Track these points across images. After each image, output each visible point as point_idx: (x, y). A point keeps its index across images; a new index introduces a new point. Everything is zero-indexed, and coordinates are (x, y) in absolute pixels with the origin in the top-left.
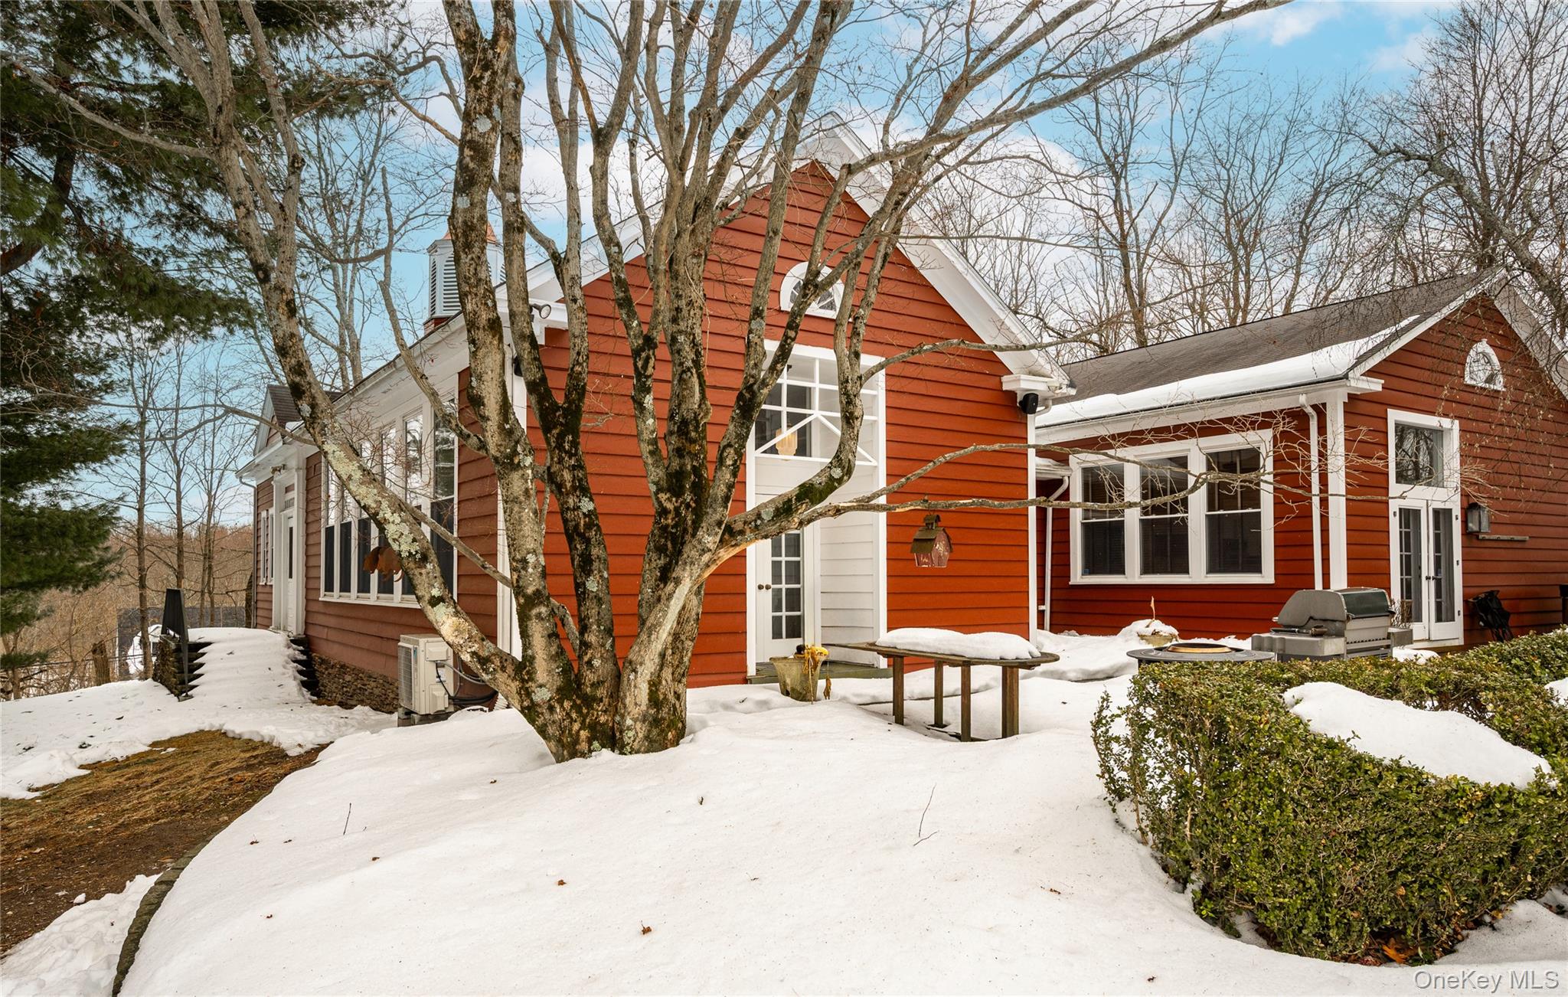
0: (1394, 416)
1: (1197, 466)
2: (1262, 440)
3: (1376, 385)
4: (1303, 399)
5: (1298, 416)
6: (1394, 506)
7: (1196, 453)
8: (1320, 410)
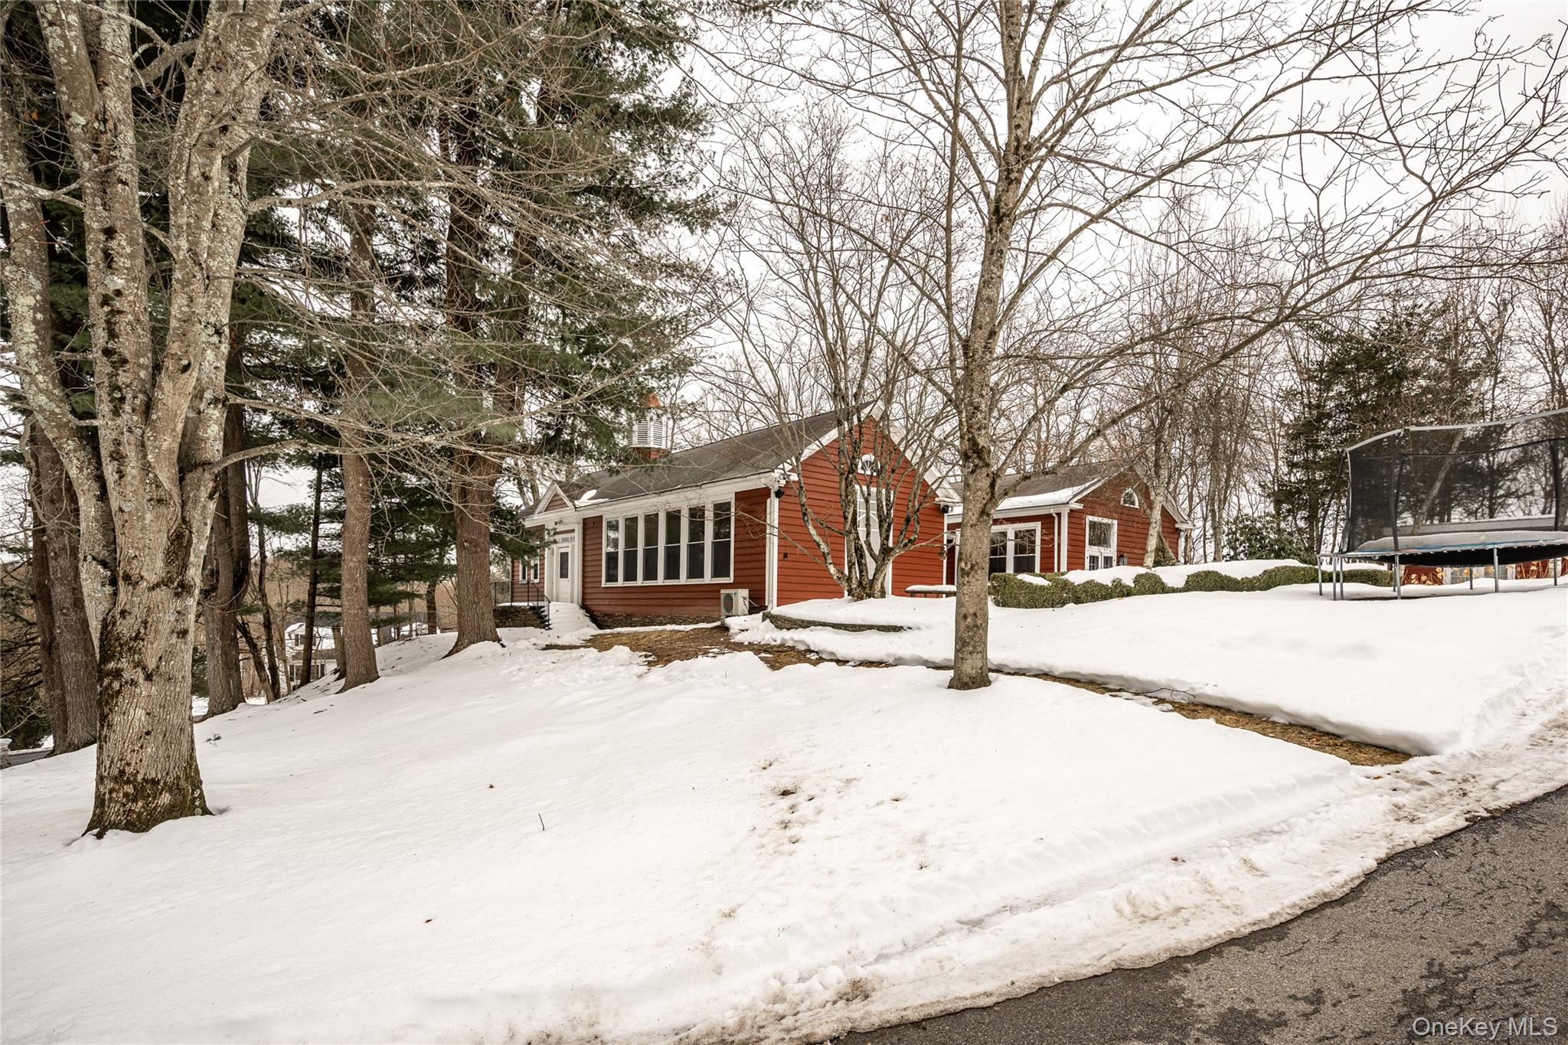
0: (1089, 518)
1: (1011, 535)
2: (1037, 526)
3: (1080, 506)
4: (1052, 511)
5: (1050, 516)
6: (1087, 555)
7: (1011, 530)
8: (1059, 515)
